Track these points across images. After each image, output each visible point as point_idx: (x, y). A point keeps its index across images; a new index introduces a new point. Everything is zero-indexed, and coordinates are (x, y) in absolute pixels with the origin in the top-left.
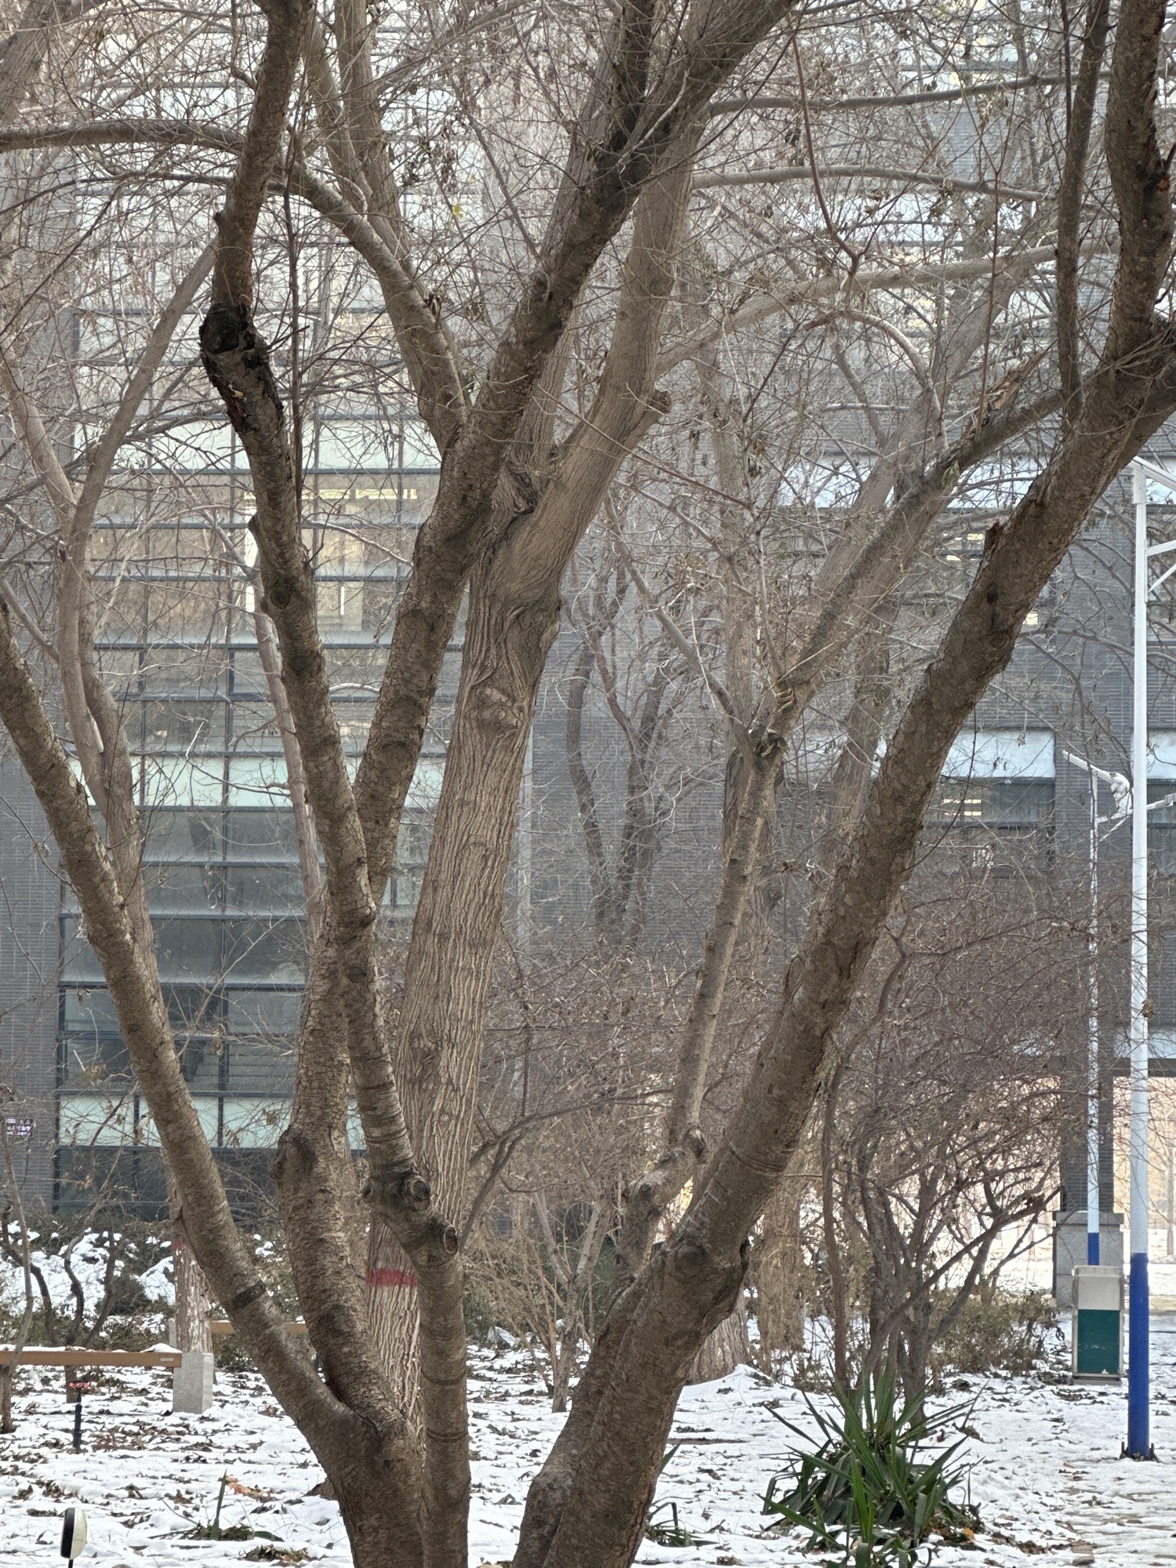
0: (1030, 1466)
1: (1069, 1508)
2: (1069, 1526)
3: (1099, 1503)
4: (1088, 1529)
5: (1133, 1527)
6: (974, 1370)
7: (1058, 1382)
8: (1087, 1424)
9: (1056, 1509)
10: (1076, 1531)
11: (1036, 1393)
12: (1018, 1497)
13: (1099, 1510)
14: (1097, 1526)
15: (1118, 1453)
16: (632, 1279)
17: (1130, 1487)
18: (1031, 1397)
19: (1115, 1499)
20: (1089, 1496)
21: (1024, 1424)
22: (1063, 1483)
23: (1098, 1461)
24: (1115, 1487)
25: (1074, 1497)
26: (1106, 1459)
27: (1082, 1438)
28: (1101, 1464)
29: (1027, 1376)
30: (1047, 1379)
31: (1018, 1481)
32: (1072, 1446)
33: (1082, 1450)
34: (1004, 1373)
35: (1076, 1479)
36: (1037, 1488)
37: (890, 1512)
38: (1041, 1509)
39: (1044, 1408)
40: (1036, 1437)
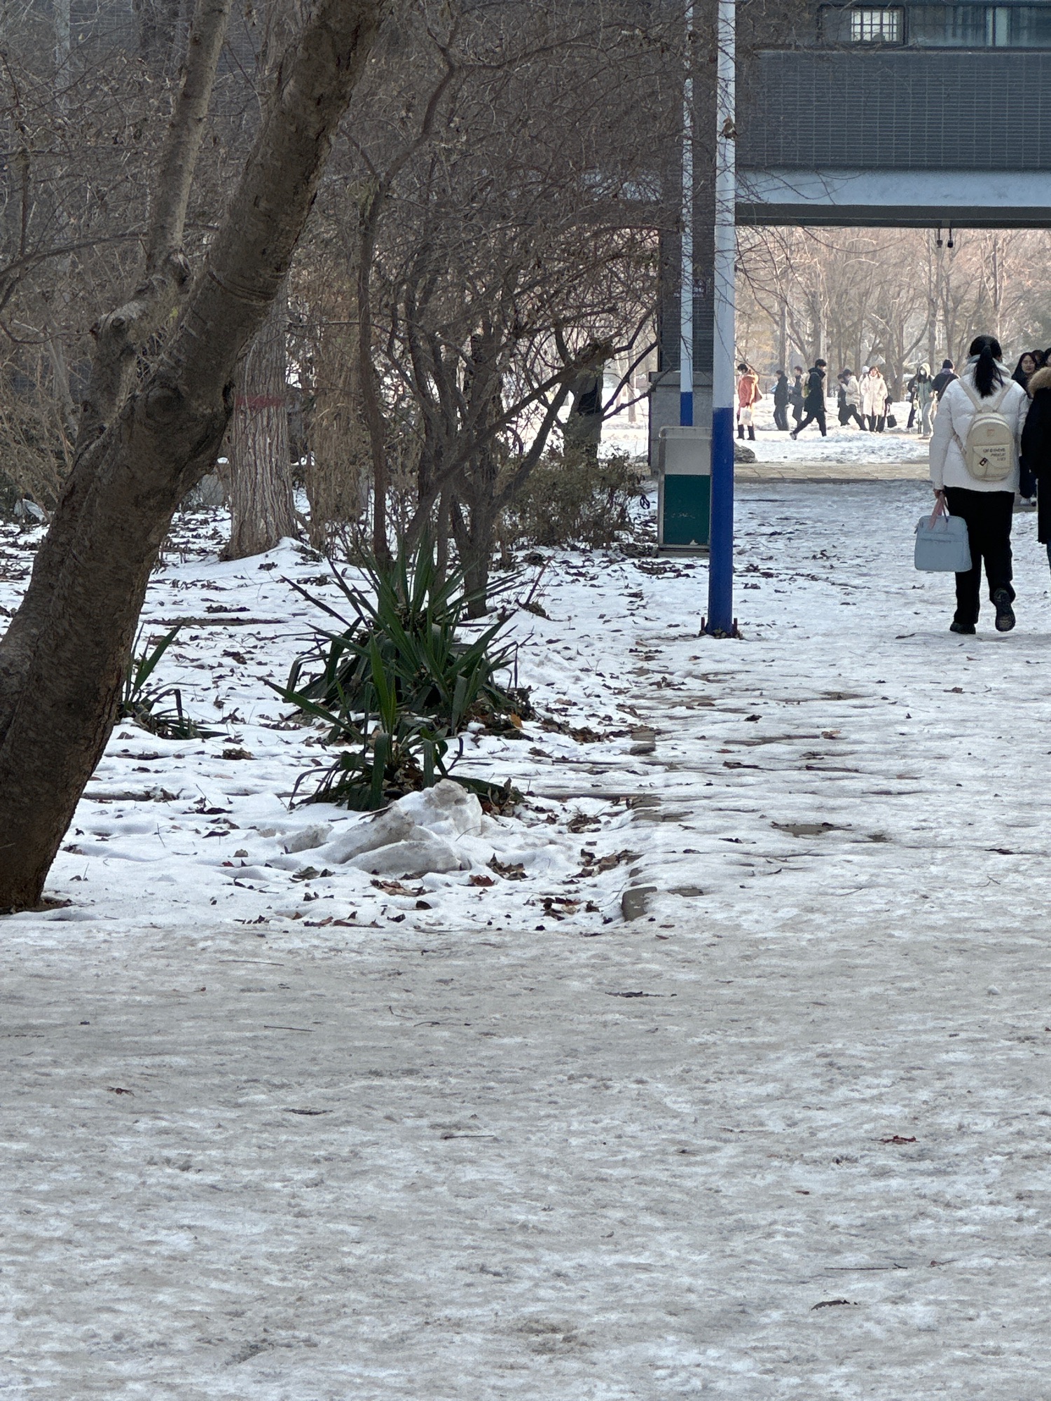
0: (599, 645)
1: (635, 691)
2: (632, 711)
3: (669, 685)
4: (653, 713)
5: (703, 711)
6: (550, 543)
7: (642, 554)
8: (667, 599)
9: (620, 692)
10: (639, 716)
11: (615, 567)
12: (578, 679)
13: (668, 693)
14: (664, 710)
15: (697, 629)
16: (102, 430)
17: (706, 666)
18: (609, 571)
19: (686, 680)
20: (658, 678)
21: (598, 600)
22: (631, 663)
23: (675, 639)
24: (690, 666)
25: (642, 679)
26: (685, 637)
27: (659, 614)
28: (677, 642)
29: (608, 548)
30: (631, 551)
31: (581, 662)
32: (649, 624)
33: (659, 627)
34: (582, 546)
35: (648, 659)
36: (600, 669)
37: (424, 698)
38: (604, 692)
39: (622, 583)
40: (609, 614)
